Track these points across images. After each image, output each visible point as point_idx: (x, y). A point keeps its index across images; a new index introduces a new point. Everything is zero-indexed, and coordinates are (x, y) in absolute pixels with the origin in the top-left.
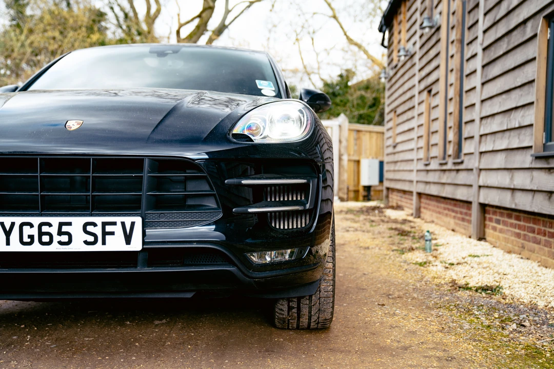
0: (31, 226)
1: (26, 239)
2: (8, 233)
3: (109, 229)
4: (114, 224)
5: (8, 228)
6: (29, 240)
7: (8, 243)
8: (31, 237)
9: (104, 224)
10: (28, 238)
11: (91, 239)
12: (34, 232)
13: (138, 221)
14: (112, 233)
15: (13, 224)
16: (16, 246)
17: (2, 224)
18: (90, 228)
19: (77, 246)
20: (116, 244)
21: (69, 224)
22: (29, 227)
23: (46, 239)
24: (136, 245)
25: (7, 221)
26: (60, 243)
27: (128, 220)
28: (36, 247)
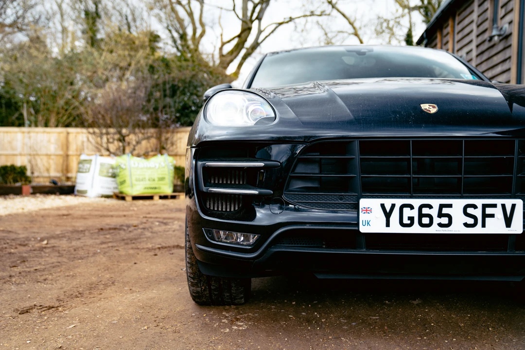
1: (406, 221)
5: (388, 210)
6: (409, 222)
7: (388, 225)
8: (411, 219)
10: (408, 220)
11: (471, 221)
12: (415, 213)
15: (393, 206)
21: (450, 206)
22: (409, 209)
23: (426, 220)
26: (440, 225)
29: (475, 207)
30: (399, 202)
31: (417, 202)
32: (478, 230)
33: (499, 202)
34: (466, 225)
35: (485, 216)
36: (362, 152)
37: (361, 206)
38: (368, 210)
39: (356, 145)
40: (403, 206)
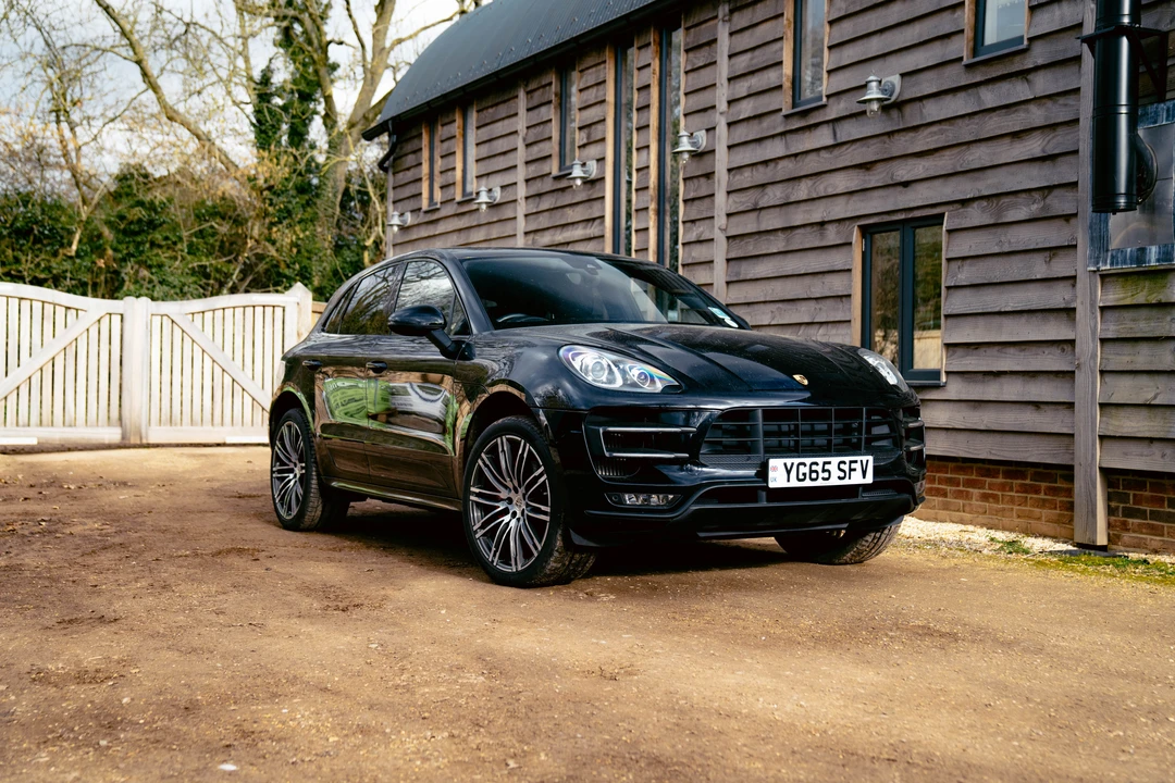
0: (805, 465)
1: (801, 477)
2: (789, 472)
3: (853, 466)
4: (856, 462)
7: (789, 481)
8: (804, 474)
9: (851, 462)
11: (842, 475)
12: (806, 470)
13: (871, 458)
14: (855, 470)
15: (793, 464)
16: (794, 483)
17: (785, 464)
18: (842, 466)
19: (834, 481)
20: (856, 479)
21: (829, 463)
24: (869, 479)
25: (789, 461)
27: (864, 458)
28: (808, 483)
29: (844, 463)
30: (797, 461)
31: (808, 461)
32: (846, 482)
33: (858, 458)
34: (840, 478)
35: (851, 470)
36: (765, 419)
37: (770, 465)
38: (775, 469)
39: (760, 412)
40: (800, 464)
